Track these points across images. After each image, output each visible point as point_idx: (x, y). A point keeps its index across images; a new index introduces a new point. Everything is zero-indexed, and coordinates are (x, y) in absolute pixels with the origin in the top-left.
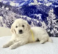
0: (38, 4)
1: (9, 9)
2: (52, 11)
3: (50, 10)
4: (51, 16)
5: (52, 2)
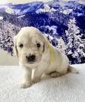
1: (4, 19)
3: (71, 20)
4: (72, 29)
5: (72, 8)
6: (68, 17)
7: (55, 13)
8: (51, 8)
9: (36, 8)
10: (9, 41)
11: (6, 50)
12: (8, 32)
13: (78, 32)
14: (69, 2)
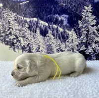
1: (3, 6)
4: (87, 18)
6: (82, 4)
10: (10, 33)
12: (9, 23)
13: (95, 22)
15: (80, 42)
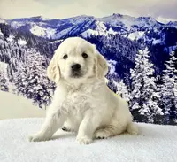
0: (106, 35)
1: (27, 44)
2: (146, 52)
3: (140, 51)
4: (141, 66)
5: (144, 30)
6: (136, 46)
7: (114, 37)
8: (108, 30)
9: (82, 29)
10: (36, 82)
11: (30, 97)
12: (35, 68)
13: (152, 72)
14: (140, 19)
15: (131, 98)
